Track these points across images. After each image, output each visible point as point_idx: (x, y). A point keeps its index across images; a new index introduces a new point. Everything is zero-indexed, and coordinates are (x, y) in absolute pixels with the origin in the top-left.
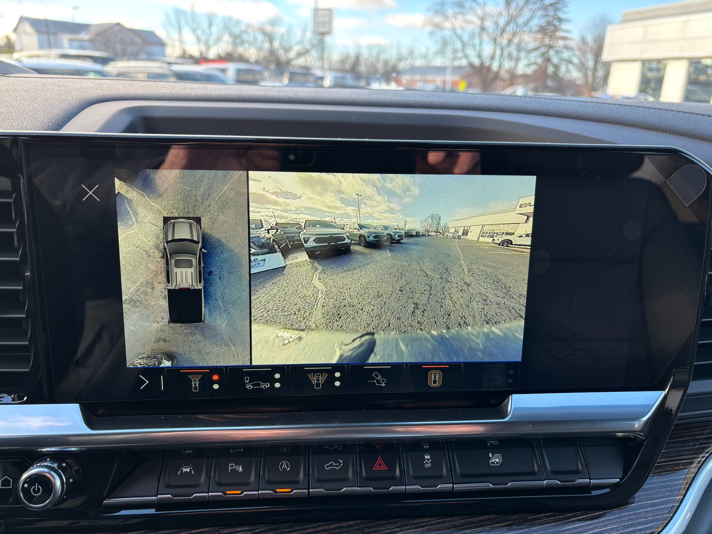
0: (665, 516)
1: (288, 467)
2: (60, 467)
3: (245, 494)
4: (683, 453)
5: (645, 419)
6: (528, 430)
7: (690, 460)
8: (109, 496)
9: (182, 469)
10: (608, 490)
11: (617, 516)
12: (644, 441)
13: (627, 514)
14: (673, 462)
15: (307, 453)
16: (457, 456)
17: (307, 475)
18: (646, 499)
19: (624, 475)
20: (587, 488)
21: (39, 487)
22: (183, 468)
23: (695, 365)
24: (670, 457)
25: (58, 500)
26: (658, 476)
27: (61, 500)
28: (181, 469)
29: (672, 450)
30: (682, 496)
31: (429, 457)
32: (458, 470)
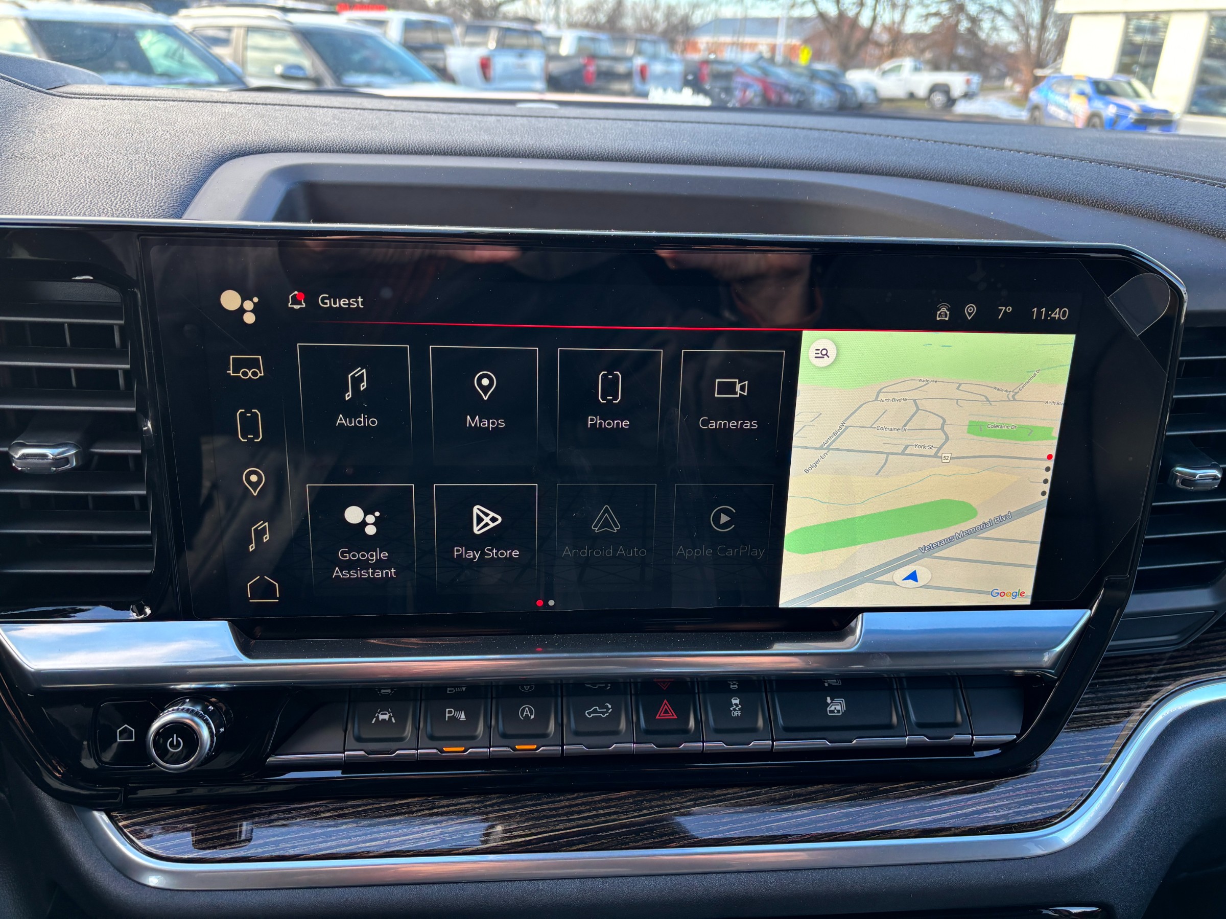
0: (1081, 790)
1: (531, 714)
2: (206, 711)
3: (469, 753)
4: (1118, 699)
5: (1059, 649)
6: (886, 664)
7: (1127, 710)
8: (274, 752)
9: (378, 716)
10: (997, 751)
11: (1011, 788)
12: (1056, 681)
13: (1025, 785)
14: (1101, 713)
15: (560, 694)
16: (778, 699)
17: (560, 726)
18: (1055, 764)
19: (1023, 730)
20: (969, 748)
21: (179, 739)
22: (379, 713)
23: (1139, 571)
24: (1096, 705)
25: (205, 758)
26: (1076, 733)
27: (209, 758)
28: (376, 715)
29: (1100, 695)
30: (1109, 762)
31: (737, 701)
32: (781, 721)
